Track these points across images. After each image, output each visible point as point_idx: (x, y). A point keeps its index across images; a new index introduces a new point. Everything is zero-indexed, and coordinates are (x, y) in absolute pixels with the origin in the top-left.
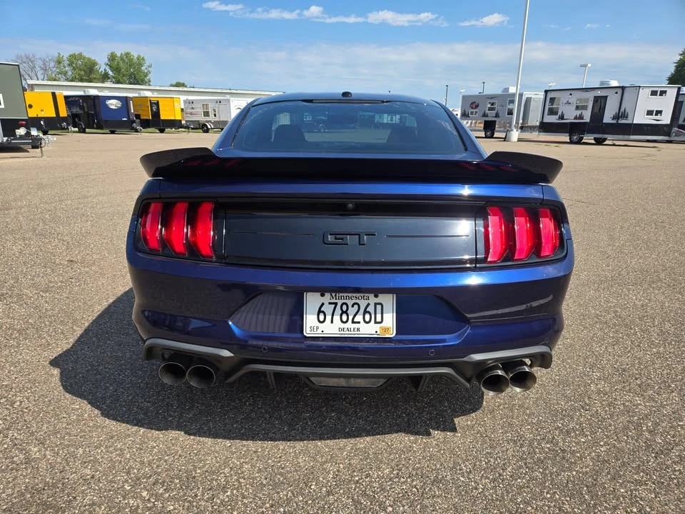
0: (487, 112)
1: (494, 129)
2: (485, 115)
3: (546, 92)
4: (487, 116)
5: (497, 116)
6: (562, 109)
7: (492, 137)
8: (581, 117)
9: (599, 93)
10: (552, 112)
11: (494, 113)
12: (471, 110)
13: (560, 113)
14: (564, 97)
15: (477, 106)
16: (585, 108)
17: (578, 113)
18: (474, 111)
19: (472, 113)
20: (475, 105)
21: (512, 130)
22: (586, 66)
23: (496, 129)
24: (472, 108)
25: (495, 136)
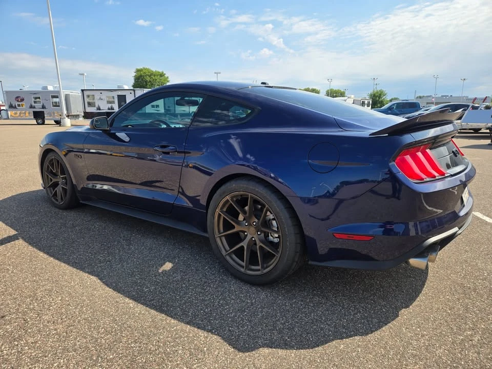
0: (33, 104)
1: (44, 117)
2: (31, 107)
3: (83, 91)
4: (34, 107)
5: (43, 107)
6: (98, 103)
7: (43, 123)
8: (112, 109)
9: (120, 93)
10: (90, 104)
11: (40, 105)
12: (17, 103)
13: (97, 106)
14: (97, 95)
15: (22, 100)
16: (113, 102)
17: (110, 105)
18: (20, 103)
19: (19, 105)
20: (20, 99)
21: (64, 118)
22: (83, 74)
23: (46, 118)
24: (18, 101)
25: (45, 123)
